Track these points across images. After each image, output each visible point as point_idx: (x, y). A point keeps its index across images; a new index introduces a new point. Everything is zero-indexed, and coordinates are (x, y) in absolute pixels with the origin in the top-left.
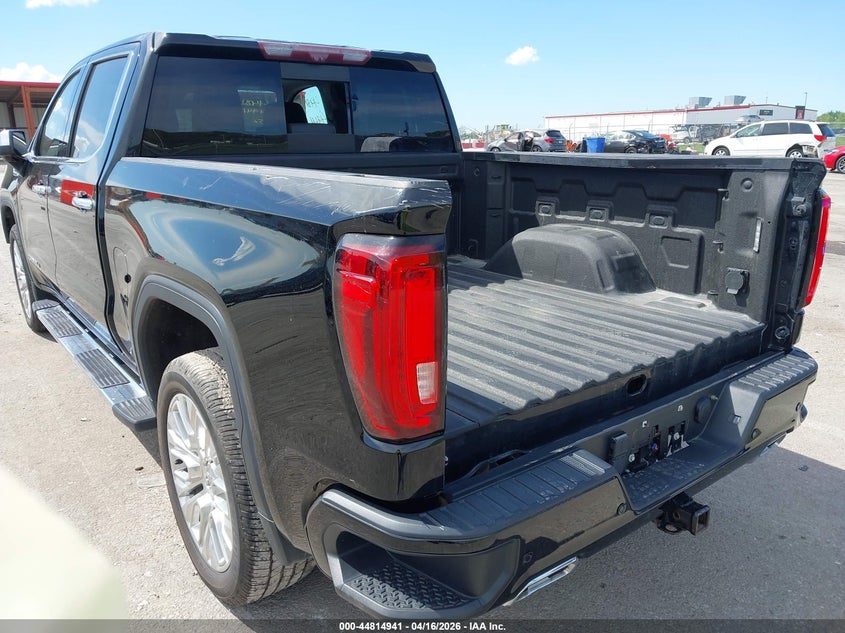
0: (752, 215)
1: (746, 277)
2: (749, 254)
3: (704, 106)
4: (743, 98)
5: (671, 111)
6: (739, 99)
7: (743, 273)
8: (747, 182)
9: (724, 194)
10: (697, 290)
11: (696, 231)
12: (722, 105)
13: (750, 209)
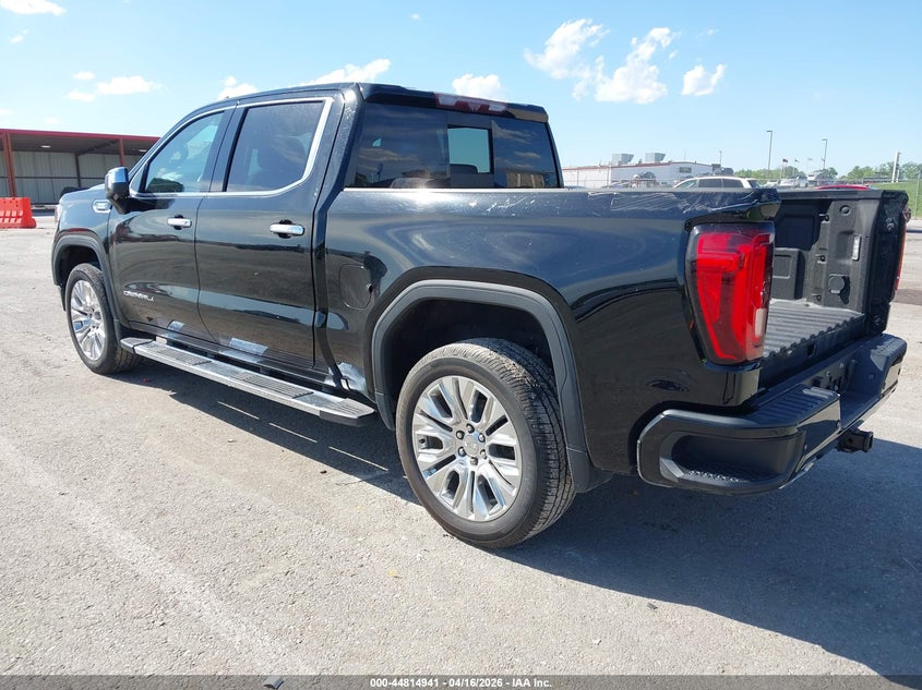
0: (850, 233)
1: (847, 280)
2: (849, 262)
3: (626, 163)
4: (663, 156)
5: (595, 168)
6: (660, 156)
7: (843, 278)
8: (844, 209)
9: (822, 219)
10: (798, 295)
11: (796, 250)
12: (644, 162)
13: (848, 228)
